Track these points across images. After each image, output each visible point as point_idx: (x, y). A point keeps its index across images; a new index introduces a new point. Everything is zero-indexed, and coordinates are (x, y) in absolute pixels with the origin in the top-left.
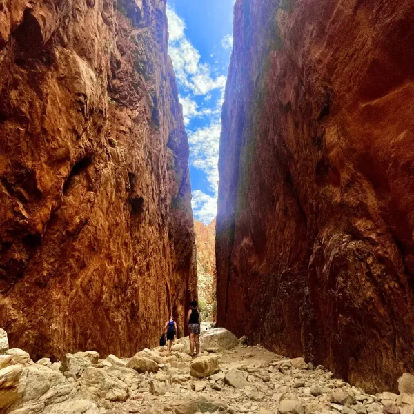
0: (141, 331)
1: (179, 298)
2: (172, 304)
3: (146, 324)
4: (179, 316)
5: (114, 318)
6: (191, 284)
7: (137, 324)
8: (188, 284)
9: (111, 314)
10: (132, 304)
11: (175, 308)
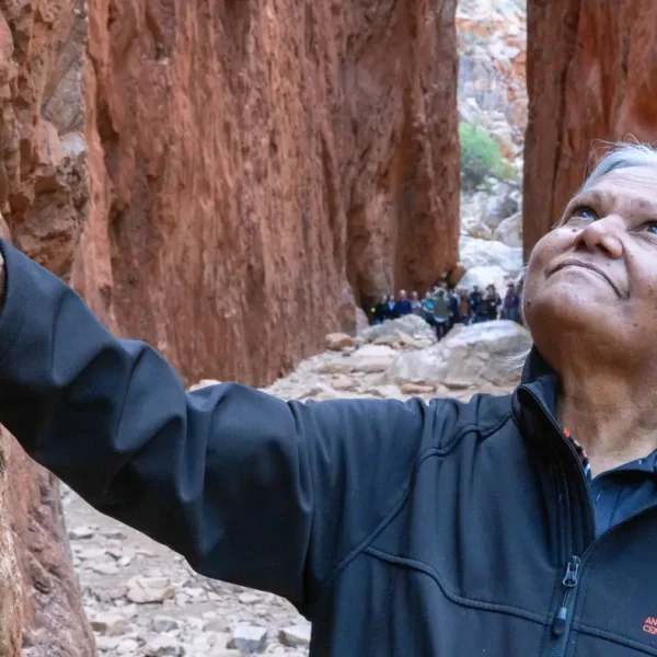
0: (273, 327)
1: (372, 168)
2: (341, 202)
3: (281, 307)
4: (374, 238)
5: (223, 311)
6: (422, 100)
7: (264, 313)
8: (408, 104)
9: (220, 304)
10: (250, 267)
11: (355, 210)
